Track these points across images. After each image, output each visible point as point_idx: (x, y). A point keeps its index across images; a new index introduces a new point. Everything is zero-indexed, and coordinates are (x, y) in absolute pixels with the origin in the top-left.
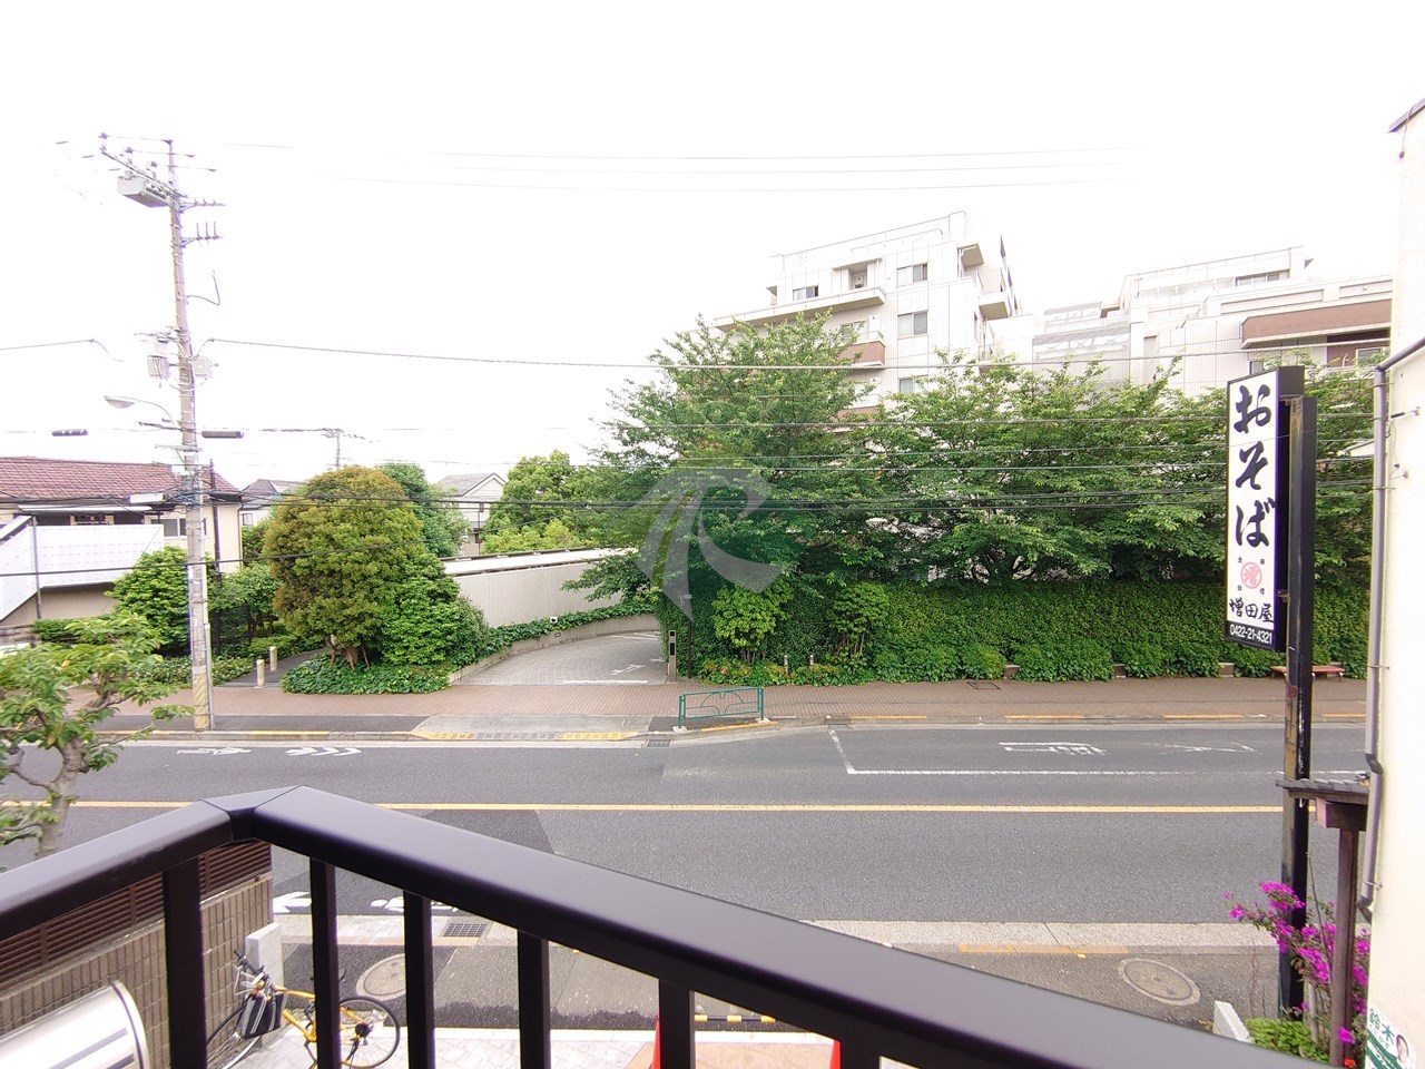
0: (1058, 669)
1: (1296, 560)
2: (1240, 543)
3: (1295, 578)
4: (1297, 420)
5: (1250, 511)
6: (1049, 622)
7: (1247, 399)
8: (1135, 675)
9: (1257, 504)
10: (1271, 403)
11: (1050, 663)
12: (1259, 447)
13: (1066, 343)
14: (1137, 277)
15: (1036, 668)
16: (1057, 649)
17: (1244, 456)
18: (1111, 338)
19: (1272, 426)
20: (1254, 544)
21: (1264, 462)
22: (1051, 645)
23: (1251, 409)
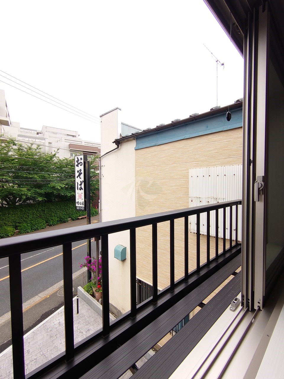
0: (32, 228)
1: (87, 192)
2: (78, 190)
3: (87, 196)
4: (87, 165)
5: (79, 183)
6: (28, 216)
7: (78, 160)
8: (51, 225)
9: (81, 181)
10: (82, 161)
11: (29, 227)
12: (81, 170)
13: (28, 139)
14: (46, 127)
15: (25, 229)
16: (31, 223)
17: (78, 172)
18: (40, 140)
19: (83, 165)
20: (80, 190)
21: (82, 173)
22: (29, 222)
23: (79, 162)
